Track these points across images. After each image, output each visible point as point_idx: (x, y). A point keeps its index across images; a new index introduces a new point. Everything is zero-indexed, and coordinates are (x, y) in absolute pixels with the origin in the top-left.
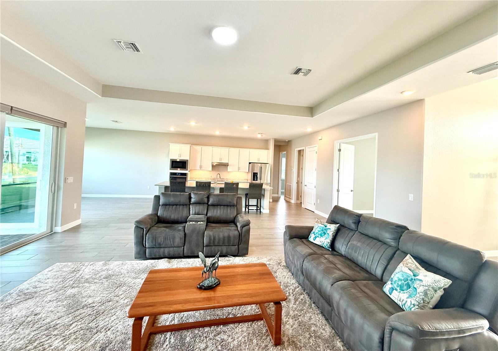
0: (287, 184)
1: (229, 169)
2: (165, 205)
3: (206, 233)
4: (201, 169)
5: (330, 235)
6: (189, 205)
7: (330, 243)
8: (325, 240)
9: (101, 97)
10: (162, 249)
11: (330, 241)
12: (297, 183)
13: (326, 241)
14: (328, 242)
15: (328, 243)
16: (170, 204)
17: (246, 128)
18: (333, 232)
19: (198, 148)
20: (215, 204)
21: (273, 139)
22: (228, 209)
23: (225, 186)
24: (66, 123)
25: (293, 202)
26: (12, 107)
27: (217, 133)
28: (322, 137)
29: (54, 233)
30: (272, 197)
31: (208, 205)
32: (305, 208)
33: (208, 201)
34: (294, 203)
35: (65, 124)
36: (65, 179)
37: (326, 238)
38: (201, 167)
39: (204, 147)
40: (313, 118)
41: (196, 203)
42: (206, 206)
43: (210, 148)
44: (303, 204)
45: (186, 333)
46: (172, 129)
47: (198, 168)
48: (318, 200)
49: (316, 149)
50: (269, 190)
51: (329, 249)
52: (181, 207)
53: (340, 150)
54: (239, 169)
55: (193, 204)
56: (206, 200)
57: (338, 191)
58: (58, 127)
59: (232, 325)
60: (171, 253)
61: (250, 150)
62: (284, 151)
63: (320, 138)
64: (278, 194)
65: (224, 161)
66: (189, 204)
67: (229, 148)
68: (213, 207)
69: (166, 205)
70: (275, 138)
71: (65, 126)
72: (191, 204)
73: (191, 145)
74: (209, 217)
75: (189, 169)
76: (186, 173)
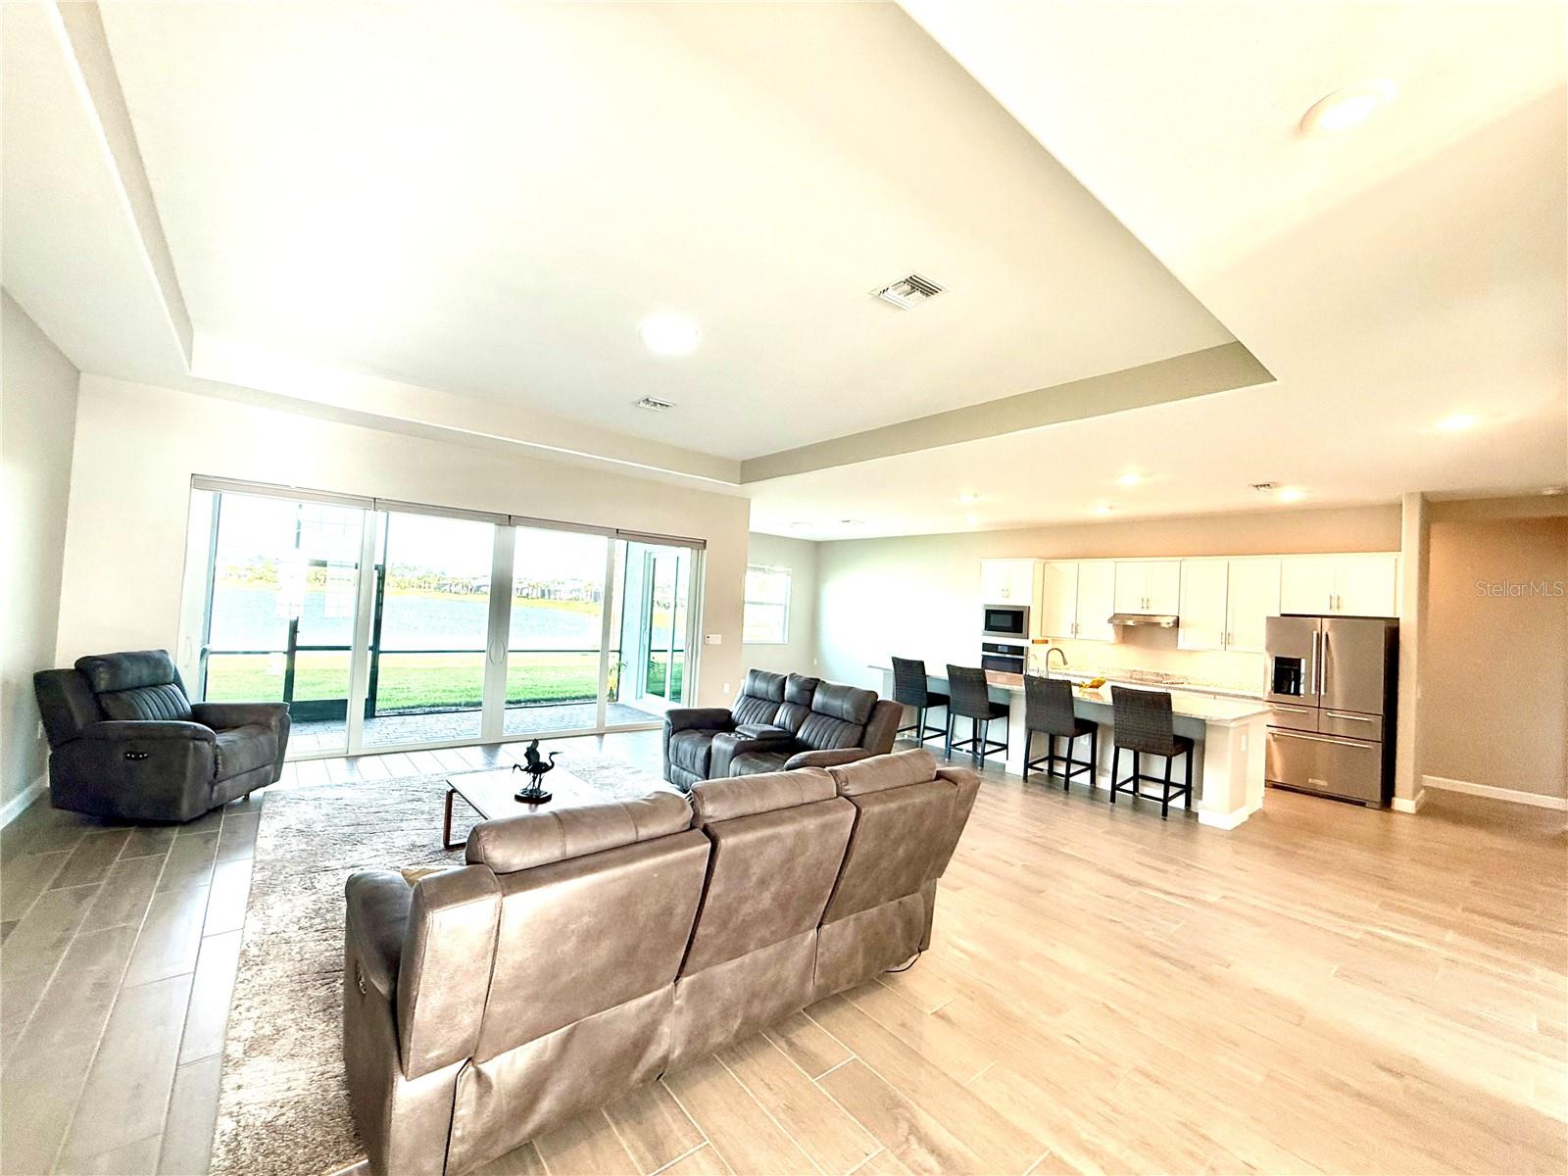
1: (1184, 639)
4: (1077, 637)
6: (781, 704)
16: (756, 695)
19: (1068, 568)
20: (819, 711)
21: (1408, 495)
24: (705, 541)
31: (809, 710)
33: (812, 700)
38: (1075, 629)
39: (1086, 564)
41: (790, 702)
43: (1108, 564)
47: (1066, 631)
52: (767, 705)
55: (786, 701)
56: (807, 696)
58: (698, 550)
61: (1285, 562)
65: (1165, 609)
66: (781, 700)
67: (1181, 558)
68: (816, 715)
69: (751, 697)
71: (705, 547)
72: (783, 701)
73: (1044, 561)
74: (798, 739)
75: (1031, 637)
76: (1023, 648)
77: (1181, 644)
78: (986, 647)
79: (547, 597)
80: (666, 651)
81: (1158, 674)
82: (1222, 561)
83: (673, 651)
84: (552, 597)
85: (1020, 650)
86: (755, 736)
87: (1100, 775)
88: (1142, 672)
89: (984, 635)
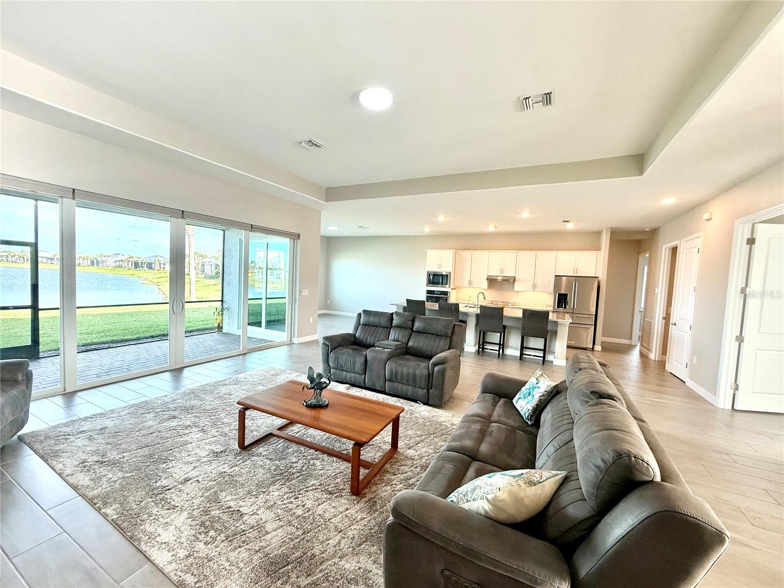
0: (646, 319)
1: (517, 287)
2: (365, 325)
3: (389, 363)
4: (471, 286)
5: (535, 397)
6: (391, 328)
7: (530, 411)
8: (526, 404)
9: (324, 202)
10: (344, 373)
11: (531, 408)
12: (664, 318)
13: (526, 406)
14: (529, 410)
15: (527, 411)
16: (370, 324)
17: (525, 214)
18: (541, 394)
19: (467, 254)
20: (420, 331)
21: (607, 228)
22: (437, 339)
23: (480, 312)
24: (299, 234)
25: (653, 358)
26: (252, 225)
27: (491, 228)
28: (711, 213)
29: (293, 343)
30: (602, 342)
31: (413, 331)
32: (671, 373)
33: (413, 325)
34: (655, 361)
35: (299, 236)
36: (300, 292)
37: (528, 402)
38: (470, 283)
39: (475, 253)
40: (643, 176)
41: (398, 327)
42: (409, 331)
43: (486, 253)
44: (668, 364)
45: (293, 445)
46: (427, 230)
47: (466, 284)
48: (695, 358)
49: (698, 243)
50: (566, 324)
51: (527, 420)
52: (381, 329)
53: (751, 241)
54: (534, 286)
55: (395, 327)
56: (410, 323)
57: (740, 339)
58: (294, 239)
59: (335, 459)
60: (352, 379)
61: (558, 254)
62: (645, 251)
63: (706, 216)
64: (631, 339)
65: (509, 273)
66: (390, 326)
67: (517, 251)
68: (418, 333)
69: (367, 325)
70: (612, 226)
71: (299, 238)
72: (392, 327)
73: (456, 251)
74: (410, 347)
75: (452, 286)
76: (447, 292)
77: (515, 289)
78: (429, 292)
79: (96, 265)
80: (261, 299)
81: (503, 302)
82: (533, 253)
83: (267, 298)
84: (101, 265)
85: (446, 293)
86: (394, 348)
87: (506, 348)
88: (496, 301)
89: (427, 286)
